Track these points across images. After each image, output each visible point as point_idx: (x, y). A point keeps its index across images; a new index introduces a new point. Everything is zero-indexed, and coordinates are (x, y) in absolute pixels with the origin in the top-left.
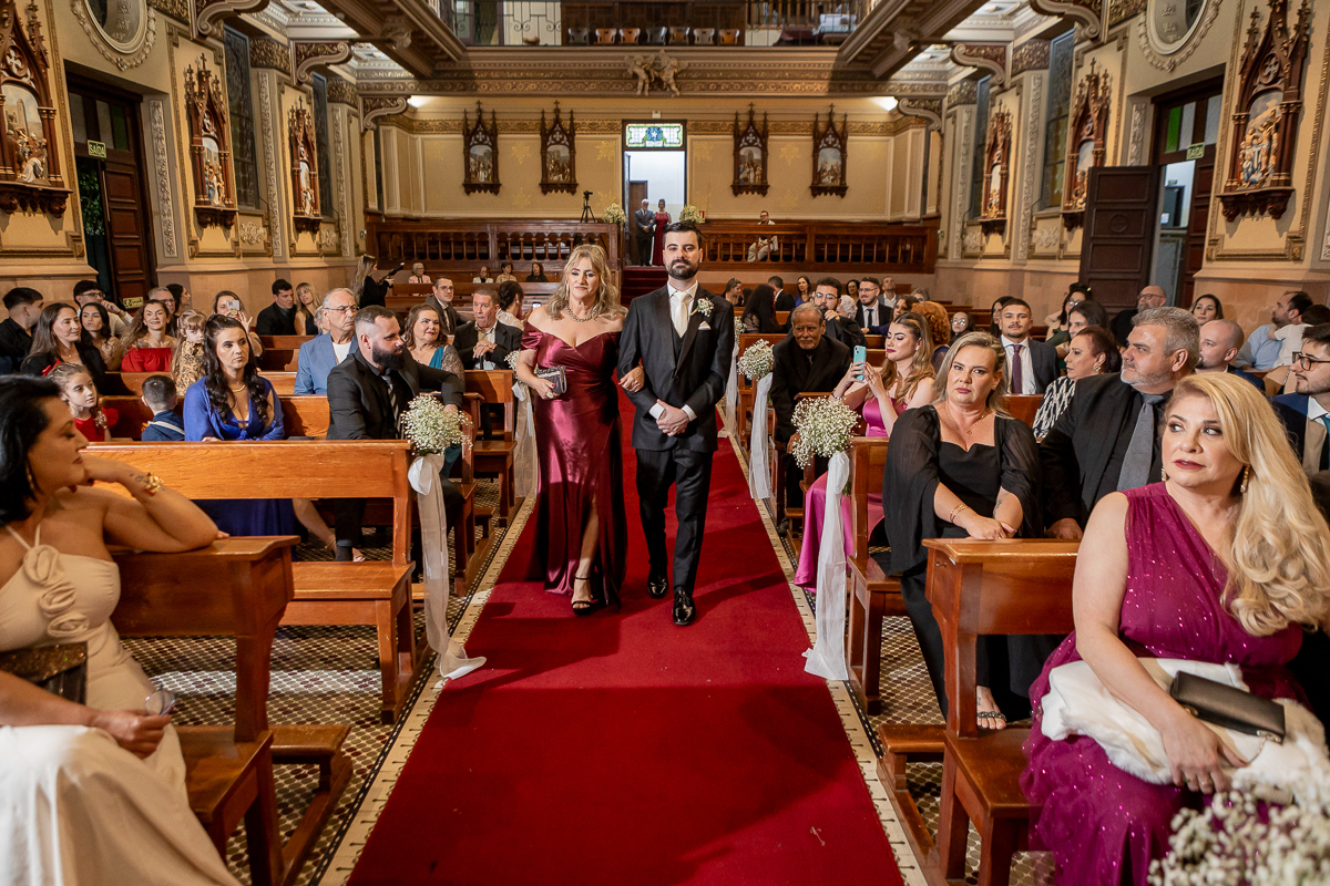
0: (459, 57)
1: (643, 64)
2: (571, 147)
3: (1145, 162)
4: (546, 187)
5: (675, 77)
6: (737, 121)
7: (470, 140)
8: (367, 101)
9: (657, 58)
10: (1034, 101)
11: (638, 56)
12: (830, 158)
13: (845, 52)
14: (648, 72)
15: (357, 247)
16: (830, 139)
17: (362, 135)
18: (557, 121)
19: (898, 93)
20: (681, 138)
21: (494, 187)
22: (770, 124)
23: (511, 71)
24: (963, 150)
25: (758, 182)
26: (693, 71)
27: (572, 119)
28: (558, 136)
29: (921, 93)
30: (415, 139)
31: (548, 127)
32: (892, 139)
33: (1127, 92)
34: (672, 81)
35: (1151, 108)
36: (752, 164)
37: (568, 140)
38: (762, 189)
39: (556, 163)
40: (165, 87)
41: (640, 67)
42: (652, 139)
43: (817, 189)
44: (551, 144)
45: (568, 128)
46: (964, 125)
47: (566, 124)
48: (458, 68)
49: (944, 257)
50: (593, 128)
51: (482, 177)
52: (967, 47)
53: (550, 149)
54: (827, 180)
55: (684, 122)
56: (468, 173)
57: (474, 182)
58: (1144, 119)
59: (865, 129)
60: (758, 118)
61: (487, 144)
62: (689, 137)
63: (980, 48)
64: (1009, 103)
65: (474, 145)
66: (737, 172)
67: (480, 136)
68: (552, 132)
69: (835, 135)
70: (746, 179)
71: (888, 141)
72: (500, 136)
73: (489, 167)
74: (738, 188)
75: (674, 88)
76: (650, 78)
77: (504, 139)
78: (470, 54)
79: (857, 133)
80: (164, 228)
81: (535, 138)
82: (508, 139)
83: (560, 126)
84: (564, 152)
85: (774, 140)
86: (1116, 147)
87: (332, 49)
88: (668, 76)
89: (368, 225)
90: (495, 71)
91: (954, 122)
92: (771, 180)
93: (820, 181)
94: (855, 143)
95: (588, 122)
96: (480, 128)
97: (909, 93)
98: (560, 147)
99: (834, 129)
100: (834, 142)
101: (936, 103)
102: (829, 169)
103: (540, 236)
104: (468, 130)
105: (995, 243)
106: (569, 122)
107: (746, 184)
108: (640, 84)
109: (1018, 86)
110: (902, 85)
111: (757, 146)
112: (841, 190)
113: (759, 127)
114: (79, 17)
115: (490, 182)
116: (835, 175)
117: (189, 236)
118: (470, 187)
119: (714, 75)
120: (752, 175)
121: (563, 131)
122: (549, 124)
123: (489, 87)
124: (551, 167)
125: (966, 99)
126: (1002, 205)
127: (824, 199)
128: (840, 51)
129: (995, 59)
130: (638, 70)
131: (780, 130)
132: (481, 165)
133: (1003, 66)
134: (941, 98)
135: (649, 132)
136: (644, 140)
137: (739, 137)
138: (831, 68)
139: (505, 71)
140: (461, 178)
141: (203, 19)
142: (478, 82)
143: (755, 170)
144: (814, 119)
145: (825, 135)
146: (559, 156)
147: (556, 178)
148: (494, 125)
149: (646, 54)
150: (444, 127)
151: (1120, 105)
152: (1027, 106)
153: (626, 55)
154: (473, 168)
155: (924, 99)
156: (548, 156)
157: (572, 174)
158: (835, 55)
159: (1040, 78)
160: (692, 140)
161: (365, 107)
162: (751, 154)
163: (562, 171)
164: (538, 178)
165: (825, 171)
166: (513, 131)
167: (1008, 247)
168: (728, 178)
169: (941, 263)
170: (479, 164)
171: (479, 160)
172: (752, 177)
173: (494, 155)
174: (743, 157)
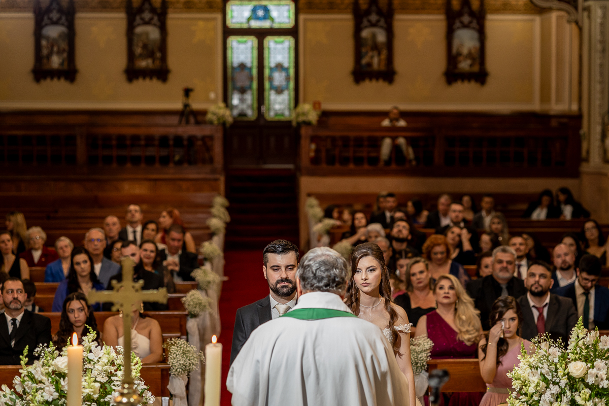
2: (163, 28)
4: (132, 74)
7: (43, 20)
12: (466, 40)
16: (466, 19)
20: (292, 16)
21: (69, 73)
22: (396, 2)
25: (383, 68)
28: (147, 15)
31: (135, 5)
32: (537, 19)
36: (376, 47)
37: (159, 20)
38: (388, 75)
39: (145, 46)
42: (258, 18)
43: (452, 75)
44: (139, 25)
45: (159, 6)
46: (599, 21)
47: (157, 2)
49: (587, 160)
50: (189, 6)
51: (56, 61)
53: (139, 30)
54: (464, 65)
56: (39, 57)
57: (46, 67)
59: (507, 7)
61: (63, 25)
62: (302, 17)
65: (46, 25)
66: (358, 56)
67: (55, 16)
68: (141, 11)
69: (472, 14)
70: (369, 65)
71: (532, 21)
72: (78, 15)
73: (64, 50)
74: (361, 74)
77: (82, 18)
79: (498, 11)
81: (120, 17)
82: (87, 18)
83: (150, 4)
84: (153, 33)
85: (401, 20)
91: (589, 17)
92: (399, 64)
93: (455, 66)
94: (495, 23)
96: (55, 6)
98: (149, 28)
99: (470, 8)
100: (470, 22)
102: (465, 51)
103: (135, 138)
104: (40, 8)
107: (369, 69)
111: (381, 27)
112: (481, 77)
113: (383, 5)
115: (65, 67)
116: (473, 59)
118: (41, 73)
121: (153, 10)
122: (136, 2)
124: (138, 51)
127: (462, 88)
131: (407, 8)
132: (55, 49)
135: (254, 10)
136: (249, 20)
137: (359, 17)
140: (28, 61)
143: (379, 54)
145: (460, 14)
146: (147, 38)
147: (144, 64)
148: (72, 3)
150: (11, 4)
154: (45, 52)
156: (135, 38)
157: (164, 59)
160: (305, 20)
162: (374, 36)
163: (151, 55)
164: (121, 61)
165: (461, 54)
166: (94, 9)
168: (347, 62)
169: (585, 168)
170: (52, 46)
171: (52, 43)
172: (376, 61)
173: (70, 36)
174: (365, 39)
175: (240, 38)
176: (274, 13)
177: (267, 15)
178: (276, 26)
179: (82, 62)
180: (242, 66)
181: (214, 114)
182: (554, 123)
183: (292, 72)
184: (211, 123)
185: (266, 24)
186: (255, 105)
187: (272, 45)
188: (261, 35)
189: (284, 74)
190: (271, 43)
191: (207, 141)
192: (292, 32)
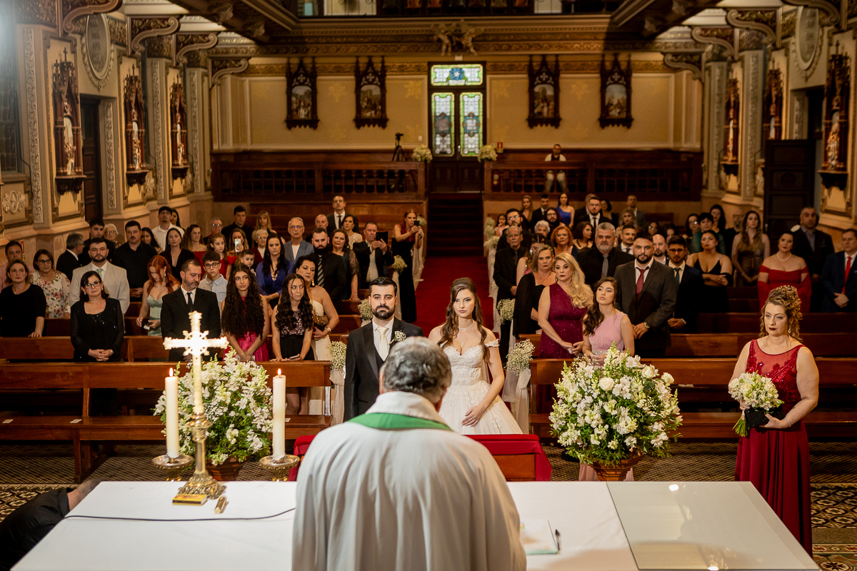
0: (293, 27)
1: (446, 32)
2: (383, 87)
3: (805, 137)
4: (360, 122)
5: (473, 40)
6: (531, 62)
7: (293, 82)
8: (216, 63)
9: (458, 25)
10: (753, 74)
11: (442, 25)
12: (616, 93)
13: (616, 19)
14: (450, 38)
15: (206, 184)
16: (616, 77)
17: (210, 90)
18: (370, 64)
19: (663, 49)
20: (481, 77)
21: (313, 122)
22: (561, 64)
23: (336, 37)
24: (717, 98)
25: (551, 115)
26: (489, 35)
27: (383, 62)
28: (370, 77)
29: (683, 50)
30: (243, 82)
31: (361, 69)
32: (673, 76)
33: (790, 88)
34: (470, 44)
35: (806, 100)
36: (545, 99)
37: (379, 81)
38: (555, 121)
39: (369, 101)
40: (115, 94)
41: (444, 34)
42: (455, 79)
43: (605, 121)
44: (364, 85)
45: (379, 69)
46: (717, 78)
47: (378, 67)
48: (291, 35)
49: (706, 187)
50: (402, 70)
51: (303, 113)
52: (703, 29)
53: (364, 88)
54: (614, 113)
55: (484, 63)
56: (290, 110)
57: (295, 118)
58: (802, 106)
59: (648, 67)
60: (551, 60)
61: (307, 85)
62: (488, 77)
63: (713, 30)
64: (737, 73)
65: (295, 86)
66: (532, 107)
67: (301, 78)
68: (366, 74)
69: (621, 73)
70: (540, 113)
71: (669, 77)
72: (319, 78)
73: (309, 105)
74: (534, 121)
75: (472, 50)
76: (452, 42)
77: (322, 80)
78: (302, 25)
79: (641, 70)
80: (109, 189)
81: (350, 79)
82: (326, 80)
83: (373, 68)
84: (376, 91)
85: (566, 79)
86: (786, 124)
87: (204, 38)
88: (467, 41)
89: (213, 165)
90: (322, 37)
91: (710, 75)
92: (564, 112)
93: (607, 113)
94: (639, 79)
95: (397, 65)
96: (301, 71)
97: (672, 50)
98: (372, 87)
99: (619, 68)
100: (620, 79)
101: (696, 58)
102: (615, 102)
103: (359, 172)
104: (290, 73)
105: (733, 182)
106: (380, 65)
107: (540, 117)
108: (444, 47)
109: (741, 59)
110: (666, 43)
111: (550, 84)
112: (627, 122)
113: (551, 66)
114: (85, 65)
115: (310, 118)
116: (621, 108)
117: (124, 193)
118: (292, 122)
119: (506, 38)
120: (545, 110)
121: (375, 73)
122: (362, 67)
123: (318, 50)
124: (364, 104)
125: (718, 57)
126: (735, 153)
127: (612, 130)
128: (612, 18)
129: (725, 38)
130: (442, 37)
131: (571, 68)
132: (302, 104)
133: (732, 43)
134: (700, 54)
135: (452, 72)
136: (448, 79)
137: (533, 76)
138: (605, 31)
139: (331, 37)
140: (283, 114)
141: (136, 42)
142: (308, 46)
143: (548, 105)
144: (601, 59)
145: (611, 73)
146: (371, 94)
147: (368, 114)
148: (314, 68)
149: (450, 22)
150: (269, 71)
151: (787, 95)
152: (748, 76)
153: (432, 24)
154: (295, 106)
155: (686, 54)
156: (362, 94)
157: (383, 110)
158: (608, 20)
159: (757, 57)
160: (491, 79)
161: (213, 67)
162: (544, 91)
163: (374, 107)
164: (352, 113)
165: (612, 105)
166: (331, 73)
167: (739, 186)
168: (524, 112)
169: (705, 193)
170: (300, 102)
171: (300, 99)
172: (546, 111)
173: (313, 94)
174: (537, 93)
175: (441, 94)
176: (467, 75)
177: (462, 76)
178: (468, 84)
179: (322, 113)
180: (443, 115)
181: (418, 153)
182: (683, 158)
183: (481, 119)
184: (416, 160)
185: (461, 83)
186: (453, 146)
187: (466, 99)
188: (457, 91)
189: (475, 121)
190: (465, 97)
191: (413, 173)
192: (481, 88)
